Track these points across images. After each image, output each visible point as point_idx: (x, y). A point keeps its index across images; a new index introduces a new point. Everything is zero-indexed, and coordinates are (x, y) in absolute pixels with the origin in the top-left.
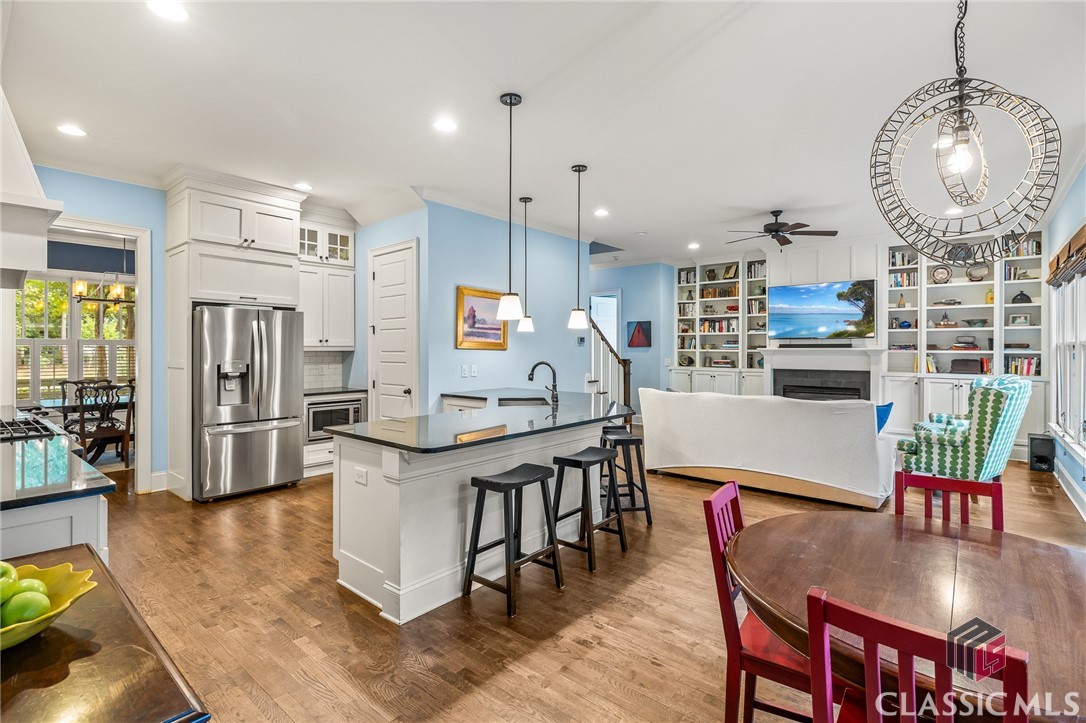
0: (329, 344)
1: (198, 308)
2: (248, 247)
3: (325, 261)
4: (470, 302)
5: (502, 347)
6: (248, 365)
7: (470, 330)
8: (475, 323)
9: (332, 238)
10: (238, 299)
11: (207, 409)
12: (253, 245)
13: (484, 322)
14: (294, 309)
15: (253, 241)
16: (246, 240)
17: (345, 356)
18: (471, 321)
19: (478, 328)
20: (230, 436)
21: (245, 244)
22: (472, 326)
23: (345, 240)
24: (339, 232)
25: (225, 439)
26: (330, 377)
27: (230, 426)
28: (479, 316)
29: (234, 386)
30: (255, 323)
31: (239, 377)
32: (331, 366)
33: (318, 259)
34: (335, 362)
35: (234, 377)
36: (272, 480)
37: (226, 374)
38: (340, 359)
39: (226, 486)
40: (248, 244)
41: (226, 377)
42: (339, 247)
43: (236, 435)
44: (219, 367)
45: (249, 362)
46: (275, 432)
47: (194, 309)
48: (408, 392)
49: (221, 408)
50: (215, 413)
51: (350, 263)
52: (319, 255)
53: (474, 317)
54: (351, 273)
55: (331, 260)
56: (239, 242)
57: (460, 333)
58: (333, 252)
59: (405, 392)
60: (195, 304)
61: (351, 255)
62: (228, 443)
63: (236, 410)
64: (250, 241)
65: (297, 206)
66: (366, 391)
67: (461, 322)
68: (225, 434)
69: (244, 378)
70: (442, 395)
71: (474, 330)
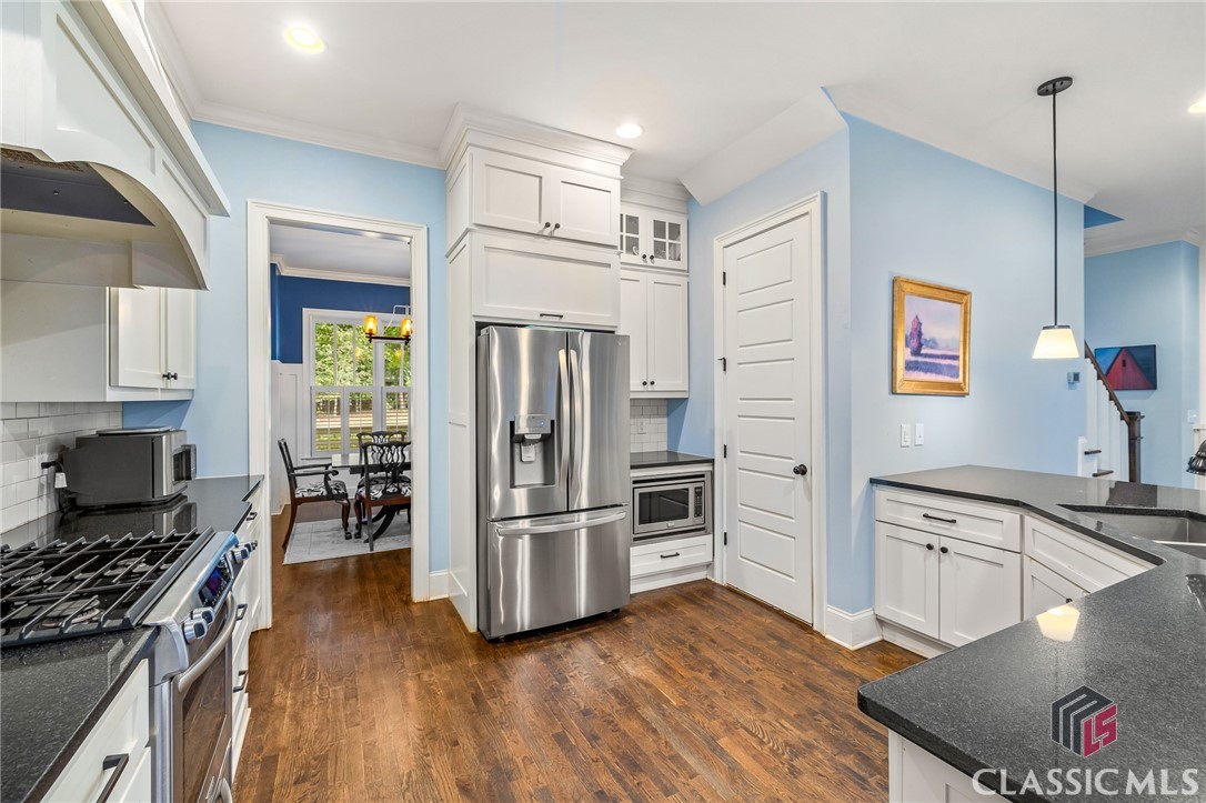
0: (655, 387)
1: (483, 331)
2: (551, 237)
3: (649, 263)
4: (914, 307)
5: (958, 391)
6: (552, 422)
7: (913, 359)
8: (920, 346)
9: (659, 228)
10: (537, 317)
11: (497, 494)
12: (557, 233)
13: (934, 344)
14: (613, 332)
15: (557, 226)
16: (548, 225)
17: (673, 407)
18: (914, 343)
19: (926, 356)
20: (527, 537)
21: (547, 232)
22: (916, 352)
23: (675, 230)
24: (668, 219)
25: (520, 541)
26: (651, 437)
27: (527, 521)
28: (928, 332)
29: (532, 454)
30: (562, 354)
31: (540, 440)
32: (653, 420)
33: (638, 259)
34: (658, 415)
35: (533, 442)
36: (582, 608)
37: (523, 435)
38: (664, 411)
39: (524, 618)
40: (550, 231)
41: (522, 440)
42: (667, 241)
43: (536, 538)
44: (512, 424)
45: (554, 418)
46: (583, 532)
47: (478, 334)
48: (801, 471)
49: (515, 491)
50: (507, 500)
51: (682, 265)
52: (641, 252)
53: (920, 334)
54: (683, 281)
55: (658, 262)
56: (537, 227)
57: (900, 365)
58: (659, 249)
59: (796, 472)
60: (480, 326)
61: (683, 251)
62: (524, 547)
63: (536, 496)
64: (553, 226)
65: (617, 172)
66: (712, 461)
67: (901, 344)
68: (519, 534)
69: (547, 441)
70: (873, 481)
71: (920, 359)
